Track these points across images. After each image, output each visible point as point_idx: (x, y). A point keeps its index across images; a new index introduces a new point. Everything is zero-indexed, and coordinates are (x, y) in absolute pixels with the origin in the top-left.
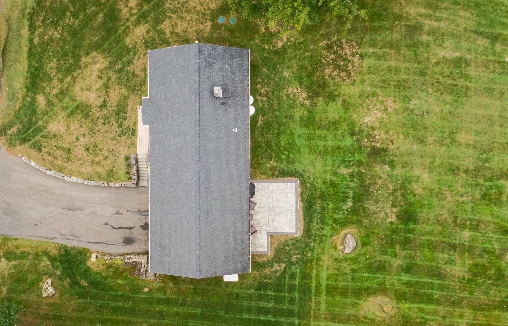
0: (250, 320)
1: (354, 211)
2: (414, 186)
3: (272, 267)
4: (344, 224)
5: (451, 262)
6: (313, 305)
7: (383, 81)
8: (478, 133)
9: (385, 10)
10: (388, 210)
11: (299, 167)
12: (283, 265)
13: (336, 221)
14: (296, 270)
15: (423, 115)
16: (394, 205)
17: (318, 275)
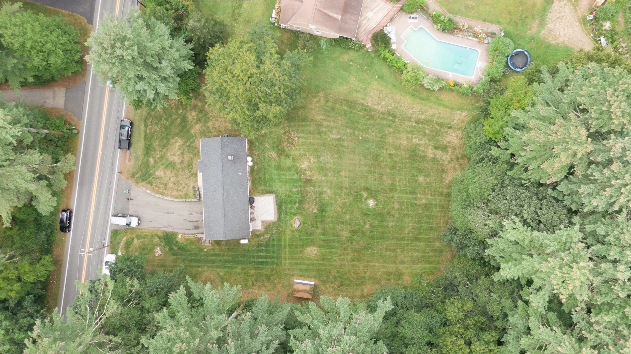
0: (254, 261)
1: (299, 209)
2: (324, 196)
3: (264, 236)
4: (295, 214)
5: (342, 230)
6: (283, 253)
7: (308, 149)
8: (349, 171)
9: (307, 117)
10: (313, 207)
11: (274, 189)
12: (269, 235)
13: (291, 213)
14: (275, 236)
15: (325, 164)
16: (316, 205)
17: (285, 238)
